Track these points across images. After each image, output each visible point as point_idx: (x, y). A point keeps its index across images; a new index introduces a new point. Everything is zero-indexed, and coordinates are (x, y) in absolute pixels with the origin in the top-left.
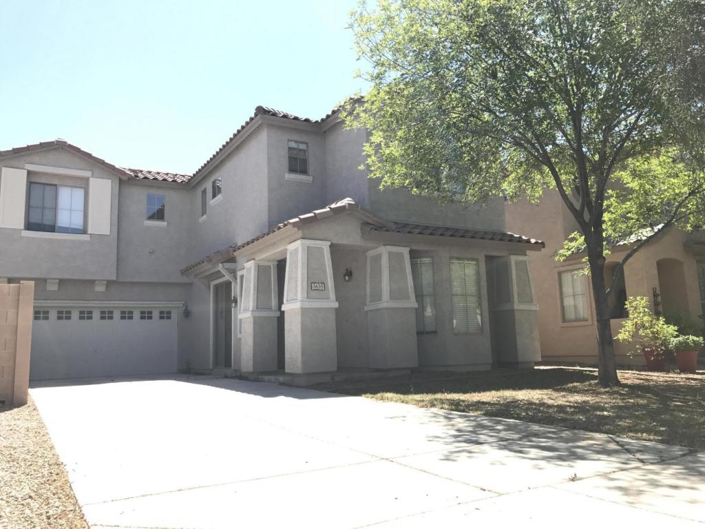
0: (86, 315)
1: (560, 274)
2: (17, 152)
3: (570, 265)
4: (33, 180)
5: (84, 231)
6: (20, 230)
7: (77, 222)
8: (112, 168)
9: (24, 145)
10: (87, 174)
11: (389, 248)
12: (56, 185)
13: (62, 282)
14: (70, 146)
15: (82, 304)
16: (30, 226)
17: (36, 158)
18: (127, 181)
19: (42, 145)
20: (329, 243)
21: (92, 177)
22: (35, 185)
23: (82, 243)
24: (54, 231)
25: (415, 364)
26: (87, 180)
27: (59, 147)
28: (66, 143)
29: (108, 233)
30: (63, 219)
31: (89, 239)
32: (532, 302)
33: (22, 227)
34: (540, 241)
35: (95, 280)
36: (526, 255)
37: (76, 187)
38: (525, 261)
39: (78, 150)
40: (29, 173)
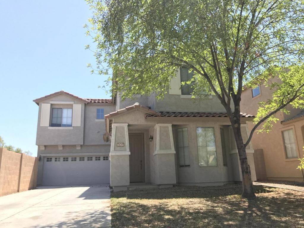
0: (74, 159)
1: (282, 132)
2: (47, 97)
3: (287, 127)
4: (54, 107)
5: (71, 126)
6: (47, 127)
7: (69, 122)
8: (81, 99)
9: (49, 94)
10: (72, 103)
11: (160, 125)
12: (62, 108)
13: (63, 146)
14: (65, 93)
15: (71, 154)
16: (52, 125)
17: (54, 99)
18: (87, 104)
19: (56, 93)
20: (127, 124)
21: (74, 104)
22: (54, 109)
23: (70, 130)
24: (61, 126)
25: (175, 182)
26: (72, 105)
27: (61, 93)
28: (63, 91)
29: (80, 126)
30: (65, 121)
31: (72, 128)
32: (250, 148)
33: (48, 125)
34: (252, 116)
35: (76, 145)
36: (246, 123)
37: (69, 108)
38: (245, 127)
39: (68, 94)
40: (52, 105)
